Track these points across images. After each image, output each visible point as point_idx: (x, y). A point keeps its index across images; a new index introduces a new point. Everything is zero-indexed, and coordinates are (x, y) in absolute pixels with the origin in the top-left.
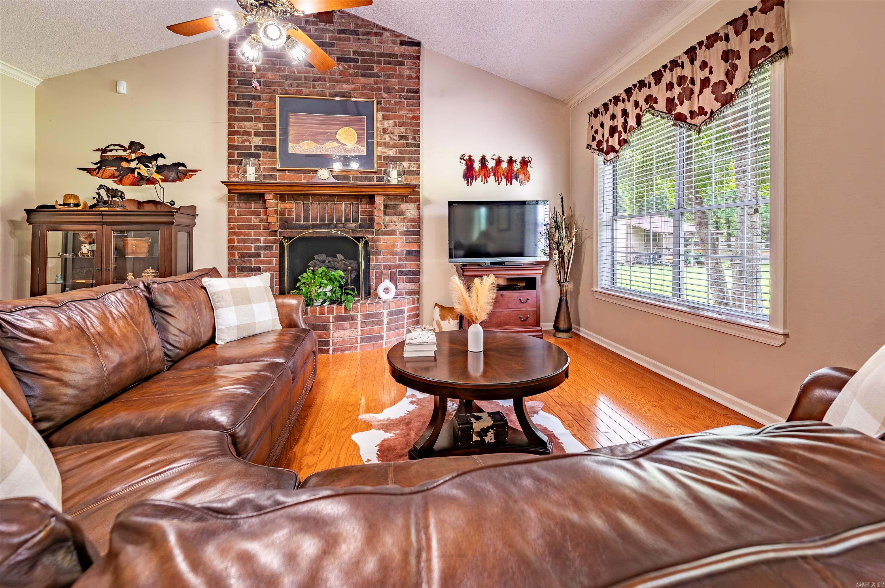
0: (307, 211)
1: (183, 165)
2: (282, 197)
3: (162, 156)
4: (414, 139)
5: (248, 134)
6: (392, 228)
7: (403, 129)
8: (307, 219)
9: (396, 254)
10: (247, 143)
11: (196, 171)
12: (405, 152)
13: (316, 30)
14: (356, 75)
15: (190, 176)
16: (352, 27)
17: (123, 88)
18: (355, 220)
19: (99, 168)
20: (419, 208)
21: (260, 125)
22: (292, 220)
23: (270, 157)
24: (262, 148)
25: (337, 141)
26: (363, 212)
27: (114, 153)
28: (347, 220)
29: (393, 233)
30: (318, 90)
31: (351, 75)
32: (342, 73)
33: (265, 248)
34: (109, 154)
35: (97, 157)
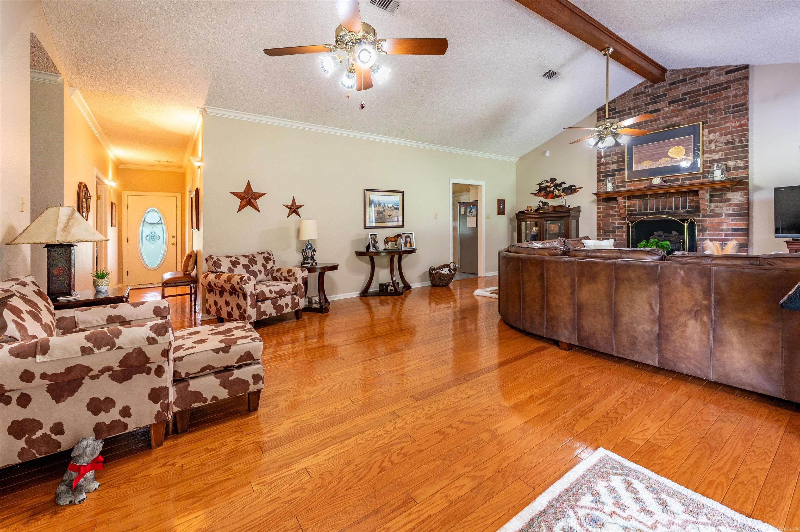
0: (646, 205)
1: (574, 186)
2: (629, 198)
3: (564, 183)
4: (741, 141)
5: (608, 164)
6: (718, 211)
7: (729, 137)
8: (646, 209)
9: (722, 230)
10: (608, 169)
11: (580, 188)
12: (732, 153)
13: (652, 90)
14: (684, 109)
15: (577, 191)
16: (681, 77)
17: (548, 154)
18: (684, 208)
19: (538, 192)
20: (747, 194)
21: (615, 157)
22: (636, 210)
23: (621, 175)
24: (617, 170)
25: (669, 157)
26: (690, 202)
27: (544, 185)
28: (677, 208)
29: (719, 215)
30: (654, 127)
31: (680, 110)
32: (672, 111)
33: (618, 228)
34: (542, 185)
35: (537, 188)
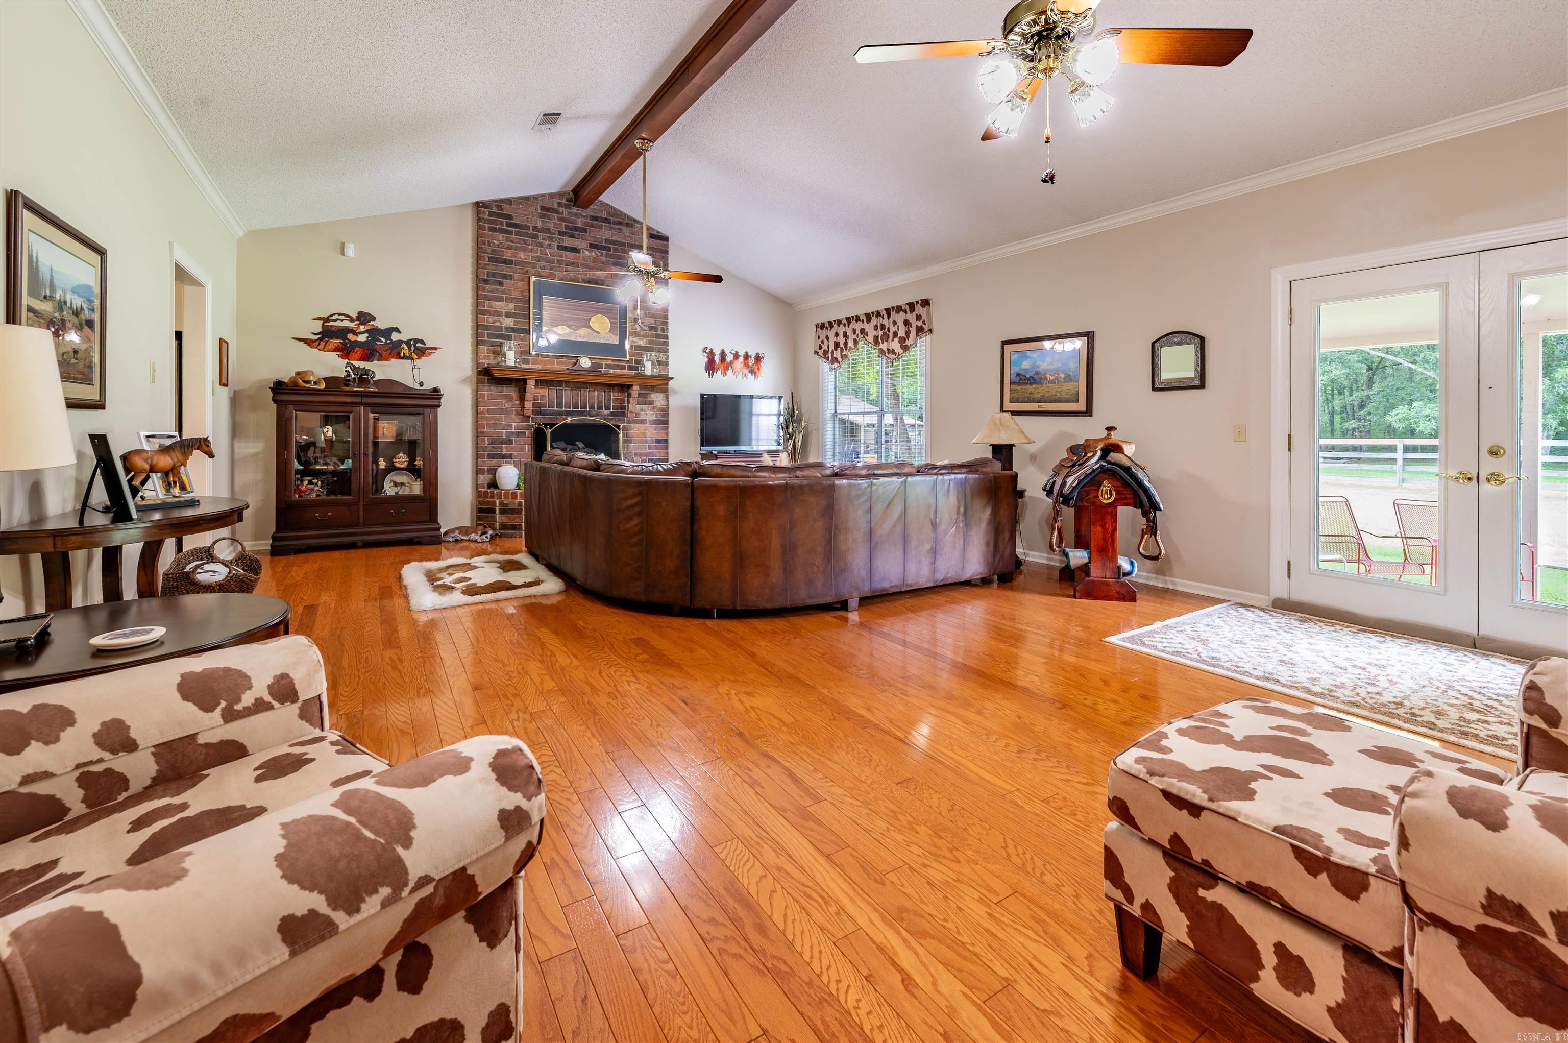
0: (559, 397)
1: (422, 342)
2: (539, 383)
3: (397, 330)
4: (663, 330)
5: (499, 314)
6: (642, 416)
7: (652, 320)
8: (559, 405)
9: (646, 442)
10: (498, 324)
11: (436, 349)
12: (655, 343)
13: (569, 215)
14: (608, 263)
15: (430, 354)
16: (605, 217)
17: (350, 251)
18: (608, 408)
19: (321, 340)
20: (667, 398)
21: (512, 306)
22: (545, 406)
23: (522, 340)
24: (514, 330)
25: (590, 327)
26: (615, 400)
27: (338, 323)
28: (600, 408)
29: (643, 422)
30: (571, 274)
31: (603, 263)
32: (594, 260)
34: (332, 324)
35: (318, 327)
